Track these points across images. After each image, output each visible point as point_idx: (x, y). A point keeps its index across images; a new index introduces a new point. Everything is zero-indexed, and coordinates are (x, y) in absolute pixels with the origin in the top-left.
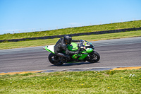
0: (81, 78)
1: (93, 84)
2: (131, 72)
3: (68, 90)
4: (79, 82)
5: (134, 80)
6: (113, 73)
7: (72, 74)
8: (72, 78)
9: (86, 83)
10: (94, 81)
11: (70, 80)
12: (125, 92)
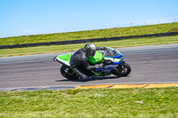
0: (35, 99)
1: (49, 106)
2: (97, 91)
3: (17, 114)
4: (33, 103)
5: (100, 100)
6: (75, 92)
7: (24, 93)
8: (24, 99)
9: (41, 104)
10: (51, 102)
11: (21, 101)
12: (88, 115)
